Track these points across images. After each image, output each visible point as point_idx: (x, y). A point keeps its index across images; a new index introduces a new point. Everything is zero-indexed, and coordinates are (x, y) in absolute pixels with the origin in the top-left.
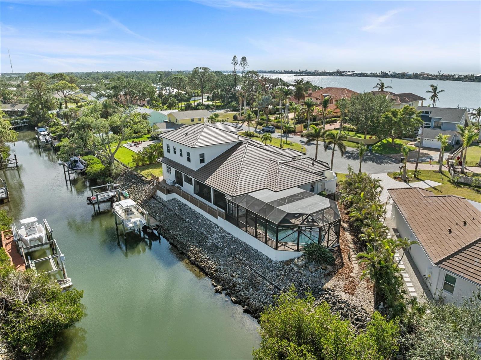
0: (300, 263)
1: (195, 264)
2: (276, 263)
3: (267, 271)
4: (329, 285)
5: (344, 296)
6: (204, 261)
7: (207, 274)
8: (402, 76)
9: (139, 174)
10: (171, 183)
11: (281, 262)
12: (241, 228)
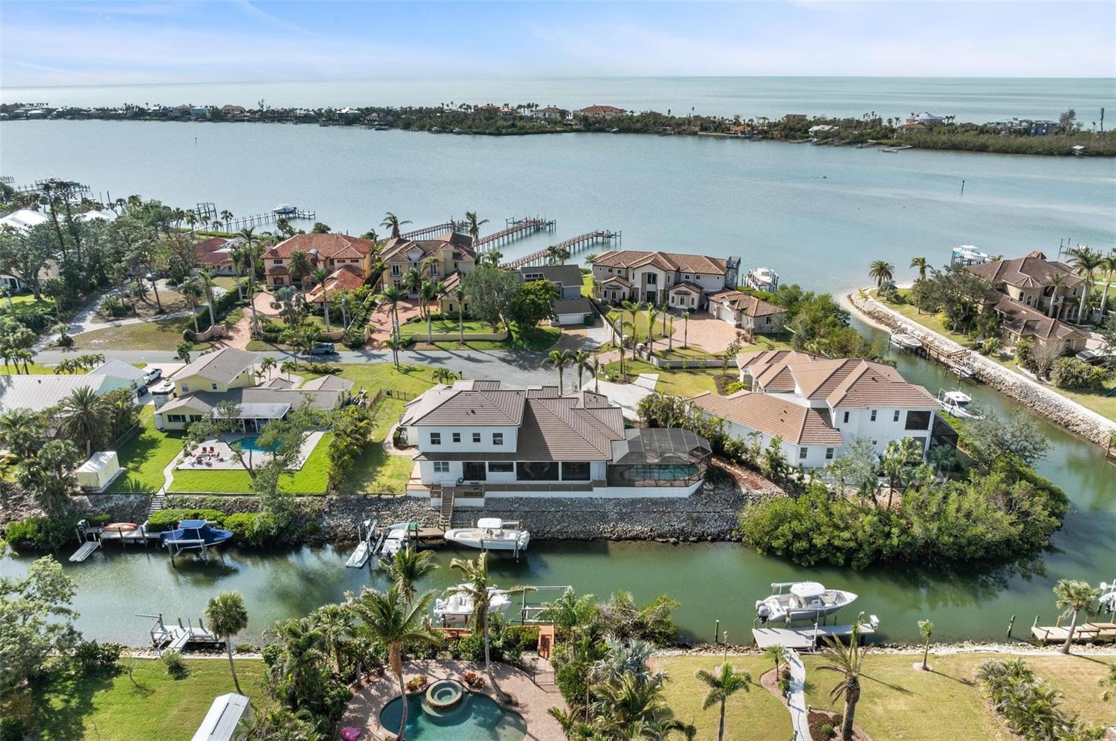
0: (711, 487)
1: (623, 540)
2: (690, 497)
3: (694, 506)
4: (743, 490)
5: (759, 492)
6: (630, 531)
7: (645, 539)
8: (184, 114)
9: (365, 496)
10: (453, 484)
11: (692, 495)
12: (634, 486)
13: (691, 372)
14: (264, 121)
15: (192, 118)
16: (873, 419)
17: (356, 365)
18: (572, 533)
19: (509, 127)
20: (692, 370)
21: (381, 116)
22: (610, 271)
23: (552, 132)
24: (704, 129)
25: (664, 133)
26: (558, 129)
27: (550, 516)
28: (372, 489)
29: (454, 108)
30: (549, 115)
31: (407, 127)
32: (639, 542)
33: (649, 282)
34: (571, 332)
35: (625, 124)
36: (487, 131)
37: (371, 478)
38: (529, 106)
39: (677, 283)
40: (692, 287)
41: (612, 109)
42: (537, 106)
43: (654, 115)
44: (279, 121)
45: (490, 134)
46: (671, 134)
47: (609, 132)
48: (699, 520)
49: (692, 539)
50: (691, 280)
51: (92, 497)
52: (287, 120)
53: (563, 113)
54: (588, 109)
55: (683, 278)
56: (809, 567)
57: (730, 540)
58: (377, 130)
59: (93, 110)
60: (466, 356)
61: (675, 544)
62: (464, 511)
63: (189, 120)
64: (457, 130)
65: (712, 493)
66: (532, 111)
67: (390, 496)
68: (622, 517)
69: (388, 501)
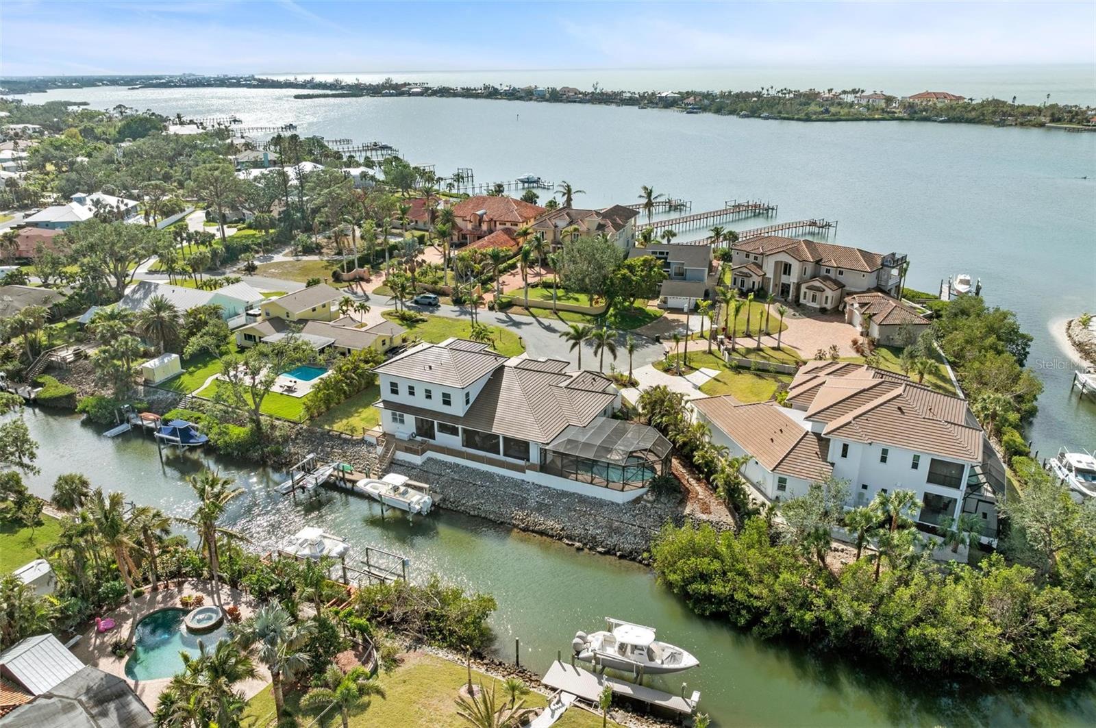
0: (651, 499)
1: (528, 530)
2: (624, 504)
3: (621, 515)
4: (687, 511)
5: (705, 517)
6: (540, 524)
7: (552, 536)
8: (529, 95)
9: (330, 431)
10: (405, 437)
11: (628, 502)
12: (567, 478)
13: (758, 375)
14: (593, 103)
15: (534, 98)
16: (884, 460)
17: (443, 318)
18: (485, 511)
19: (822, 113)
20: (758, 372)
21: (697, 99)
22: (747, 256)
23: (868, 120)
24: (1055, 119)
25: (1002, 124)
26: (876, 116)
27: (472, 489)
28: (339, 426)
29: (773, 92)
30: (873, 101)
31: (718, 111)
32: (545, 538)
33: (785, 273)
34: (671, 317)
35: (956, 113)
36: (796, 117)
37: (348, 415)
38: (854, 92)
39: (813, 277)
40: (828, 283)
41: (945, 96)
42: (863, 91)
43: (997, 103)
44: (605, 103)
45: (799, 120)
46: (1011, 125)
47: (935, 121)
48: (617, 531)
49: (600, 549)
50: (832, 275)
51: (146, 388)
52: (612, 102)
53: (889, 100)
54: (919, 96)
55: (823, 272)
56: (702, 617)
57: (640, 562)
58: (688, 113)
59: (459, 89)
60: (547, 324)
61: (579, 549)
62: (401, 465)
63: (531, 99)
64: (765, 114)
65: (649, 505)
66: (856, 97)
67: (348, 436)
68: (540, 508)
69: (345, 440)
